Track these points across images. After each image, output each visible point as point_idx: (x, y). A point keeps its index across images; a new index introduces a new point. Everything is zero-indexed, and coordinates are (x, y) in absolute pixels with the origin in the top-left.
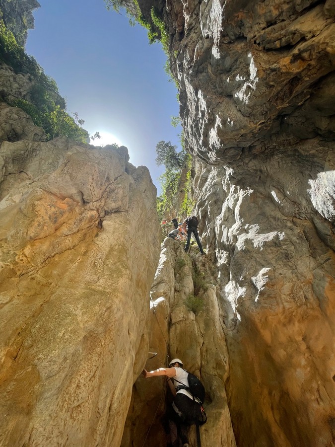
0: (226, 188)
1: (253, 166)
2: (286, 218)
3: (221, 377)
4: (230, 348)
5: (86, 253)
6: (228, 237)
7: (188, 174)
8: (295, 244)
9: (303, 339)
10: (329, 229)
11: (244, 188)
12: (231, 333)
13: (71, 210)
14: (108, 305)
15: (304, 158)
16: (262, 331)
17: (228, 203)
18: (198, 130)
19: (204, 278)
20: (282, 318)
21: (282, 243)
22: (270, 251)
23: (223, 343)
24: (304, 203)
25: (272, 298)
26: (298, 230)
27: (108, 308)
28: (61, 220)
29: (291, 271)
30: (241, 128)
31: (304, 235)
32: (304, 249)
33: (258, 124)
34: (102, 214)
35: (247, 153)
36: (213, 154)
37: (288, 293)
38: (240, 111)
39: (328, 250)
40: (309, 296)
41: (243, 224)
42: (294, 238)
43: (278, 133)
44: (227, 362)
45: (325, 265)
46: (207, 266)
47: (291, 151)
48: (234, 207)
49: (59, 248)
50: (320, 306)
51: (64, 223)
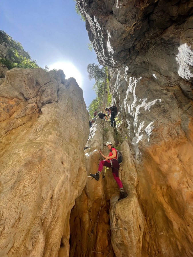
0: (127, 81)
1: (139, 61)
2: (162, 88)
3: (133, 184)
4: (138, 170)
5: (31, 126)
6: (131, 109)
7: (107, 80)
8: (168, 103)
9: (177, 157)
10: (189, 87)
11: (136, 77)
12: (138, 162)
13: (18, 104)
14: (40, 148)
15: (167, 43)
16: (154, 157)
17: (130, 89)
18: (100, 47)
19: (121, 136)
20: (164, 148)
21: (160, 104)
22: (154, 111)
23: (134, 168)
24: (173, 75)
25: (157, 137)
26: (170, 94)
27: (40, 150)
28: (13, 110)
29: (167, 119)
30: (122, 33)
31: (174, 96)
32: (175, 104)
33: (132, 26)
34: (40, 105)
35: (132, 52)
36: (113, 60)
37: (167, 133)
38: (119, 21)
39: (190, 101)
40: (180, 132)
41: (138, 99)
42: (168, 100)
43: (148, 30)
44: (136, 176)
45: (188, 111)
46: (123, 130)
47: (159, 40)
48: (133, 91)
49: (14, 125)
50: (186, 136)
51: (15, 112)
